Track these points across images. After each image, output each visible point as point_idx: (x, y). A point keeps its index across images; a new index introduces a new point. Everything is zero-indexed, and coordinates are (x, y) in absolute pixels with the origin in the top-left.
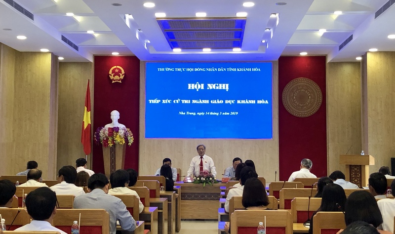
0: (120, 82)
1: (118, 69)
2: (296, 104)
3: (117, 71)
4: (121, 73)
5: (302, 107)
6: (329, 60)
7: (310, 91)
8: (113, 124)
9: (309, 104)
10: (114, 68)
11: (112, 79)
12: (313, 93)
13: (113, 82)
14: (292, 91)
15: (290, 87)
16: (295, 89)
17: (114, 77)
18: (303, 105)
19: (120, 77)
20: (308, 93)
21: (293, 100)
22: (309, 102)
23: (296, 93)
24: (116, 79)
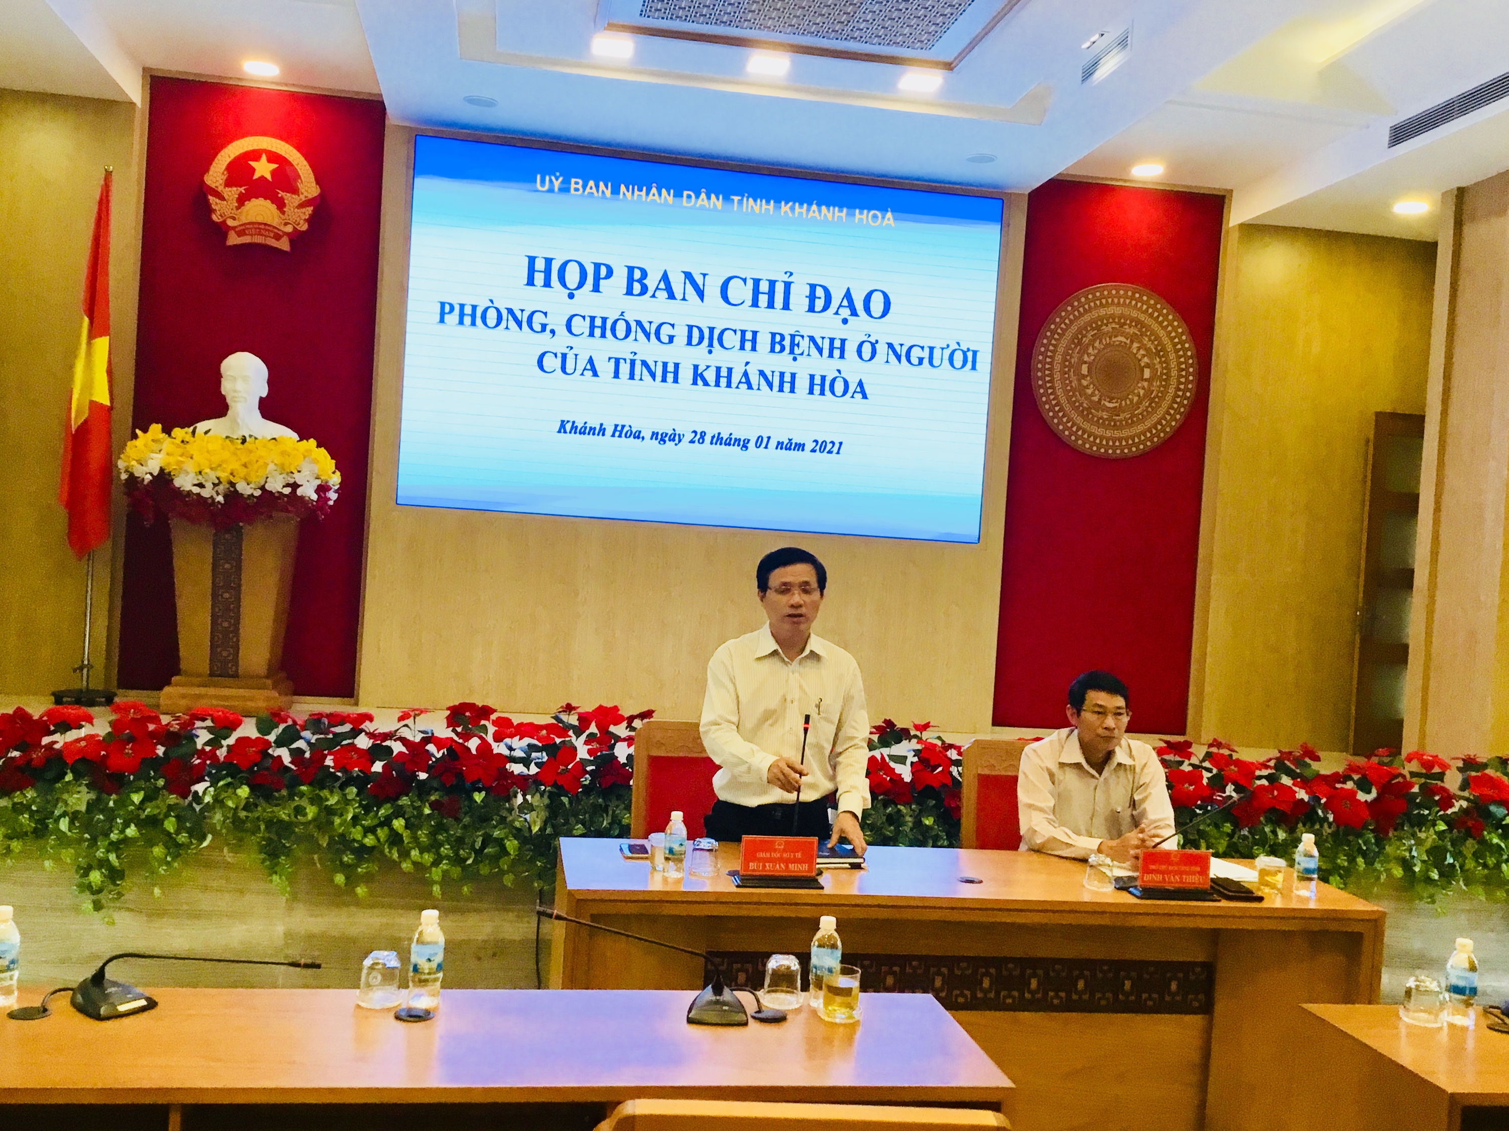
0: (284, 245)
1: (273, 157)
2: (1088, 397)
3: (263, 169)
4: (295, 191)
5: (1116, 411)
6: (1240, 214)
7: (1149, 345)
8: (234, 421)
9: (1140, 402)
10: (246, 149)
11: (224, 222)
12: (1160, 357)
13: (233, 240)
14: (1077, 341)
15: (1067, 321)
16: (1087, 331)
17: (238, 208)
18: (1117, 405)
19: (283, 213)
20: (1142, 352)
21: (1079, 380)
22: (1142, 392)
23: (1090, 350)
24: (254, 221)
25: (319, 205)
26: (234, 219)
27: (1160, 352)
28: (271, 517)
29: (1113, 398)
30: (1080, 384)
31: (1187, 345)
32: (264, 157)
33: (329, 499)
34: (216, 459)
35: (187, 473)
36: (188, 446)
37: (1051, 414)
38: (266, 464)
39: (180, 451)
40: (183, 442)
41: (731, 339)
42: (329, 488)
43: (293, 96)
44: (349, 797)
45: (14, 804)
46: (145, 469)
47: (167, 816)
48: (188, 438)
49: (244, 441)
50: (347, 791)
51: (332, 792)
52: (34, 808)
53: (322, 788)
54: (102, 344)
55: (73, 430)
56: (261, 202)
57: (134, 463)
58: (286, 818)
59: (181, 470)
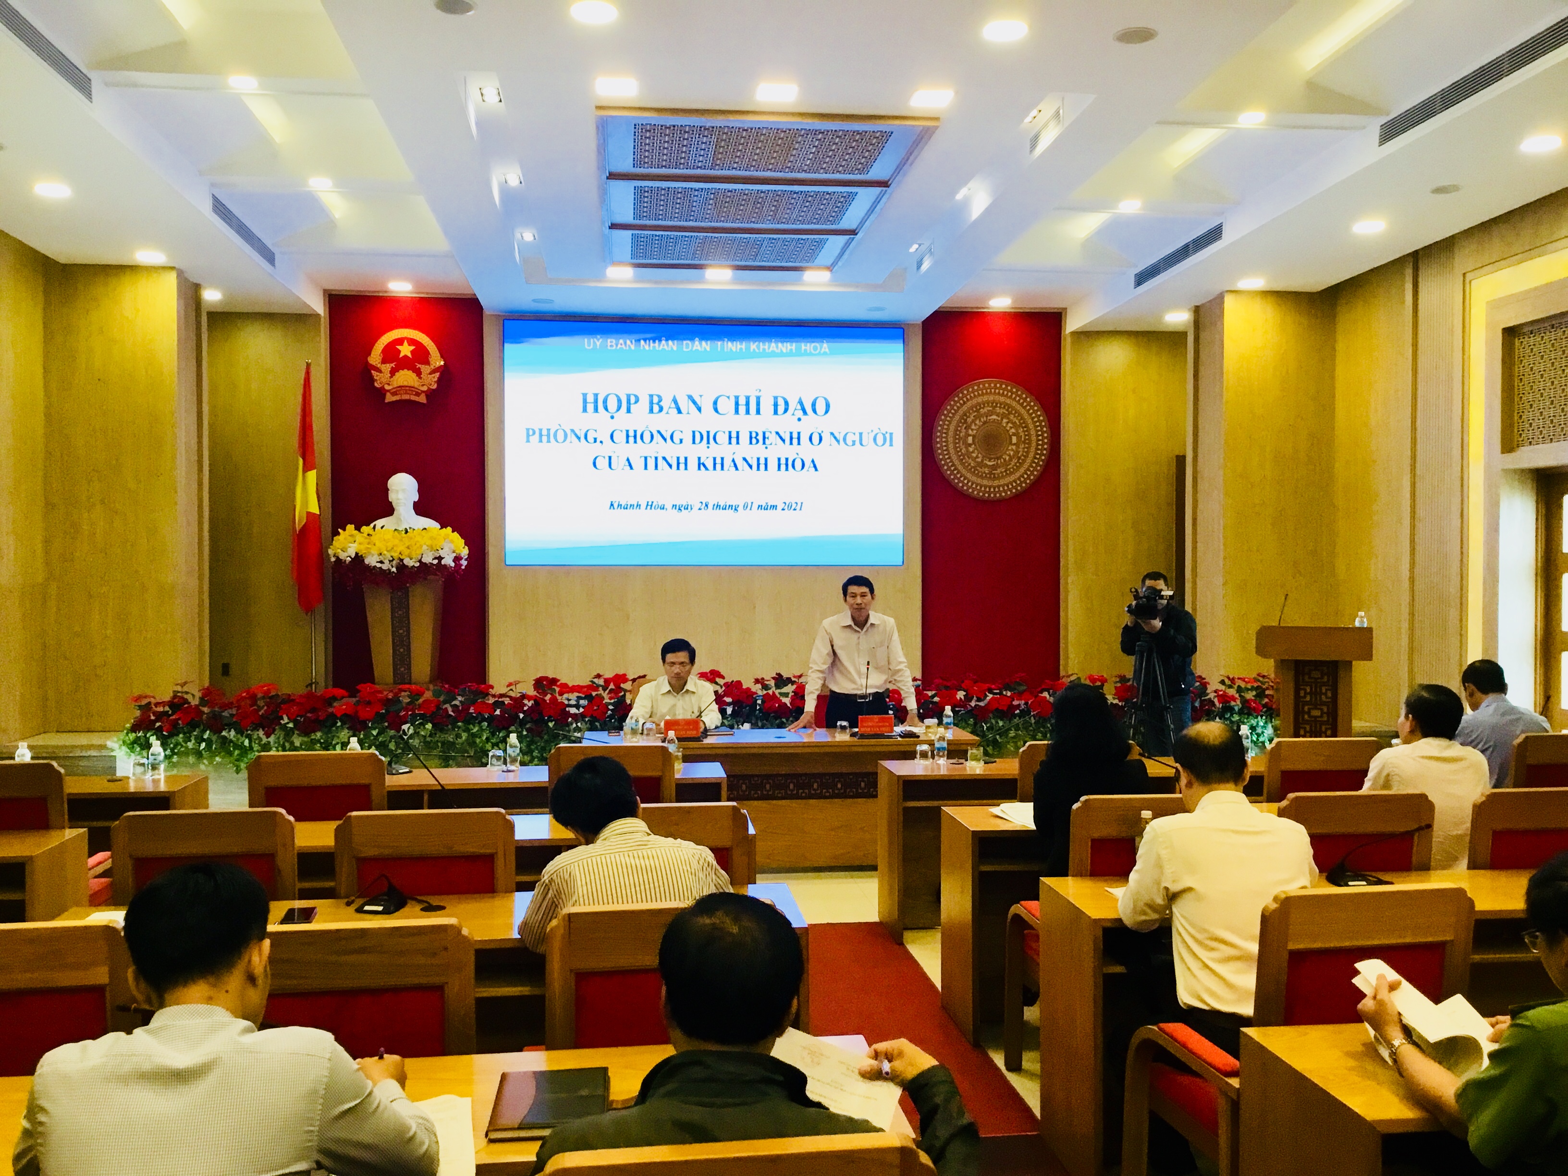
0: (422, 399)
1: (412, 342)
2: (974, 459)
3: (406, 350)
4: (427, 363)
5: (994, 467)
6: (1071, 325)
7: (1015, 420)
8: (399, 520)
9: (1011, 460)
10: (394, 338)
11: (383, 388)
12: (1023, 428)
13: (389, 398)
14: (963, 419)
15: (955, 408)
16: (970, 414)
17: (391, 377)
18: (995, 463)
19: (420, 378)
20: (1010, 425)
21: (966, 448)
22: (1012, 453)
23: (973, 427)
24: (402, 384)
25: (443, 371)
26: (389, 384)
27: (1024, 425)
28: (426, 579)
29: (992, 458)
30: (968, 451)
31: (1041, 418)
32: (406, 343)
33: (462, 565)
34: (390, 545)
35: (373, 555)
36: (372, 538)
37: (949, 472)
38: (421, 546)
39: (367, 541)
40: (368, 535)
41: (722, 438)
42: (461, 558)
43: (422, 299)
44: (484, 728)
45: (312, 740)
46: (346, 554)
47: (390, 742)
48: (371, 532)
49: (406, 532)
50: (483, 724)
51: (474, 726)
52: (322, 741)
53: (469, 724)
54: (312, 475)
55: (298, 529)
56: (406, 372)
57: (339, 551)
58: (452, 740)
59: (370, 553)
